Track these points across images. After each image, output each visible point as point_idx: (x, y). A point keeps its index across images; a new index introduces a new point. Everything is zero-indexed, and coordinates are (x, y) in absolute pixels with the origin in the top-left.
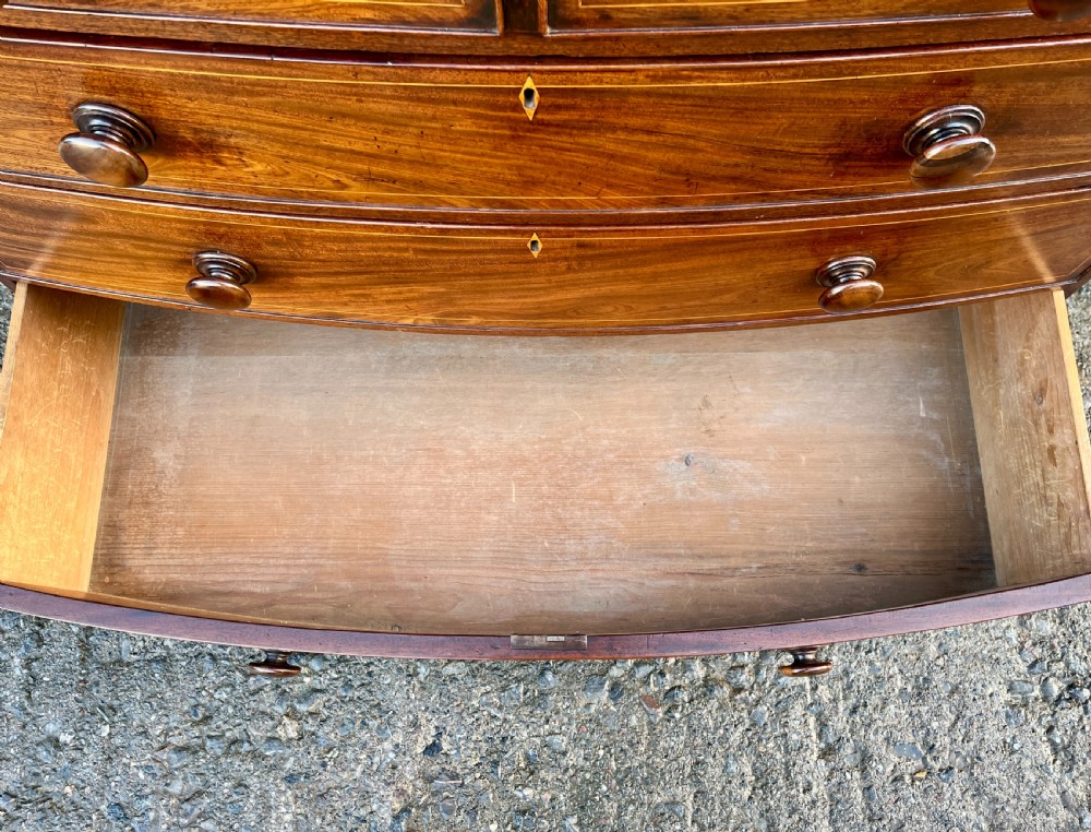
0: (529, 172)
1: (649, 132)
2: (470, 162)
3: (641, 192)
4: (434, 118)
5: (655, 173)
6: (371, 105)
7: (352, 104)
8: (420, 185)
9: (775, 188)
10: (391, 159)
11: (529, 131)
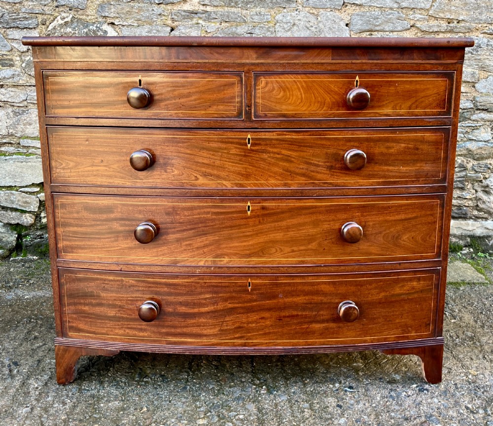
0: (248, 170)
1: (278, 154)
2: (233, 166)
3: (278, 180)
4: (226, 149)
5: (281, 171)
6: (211, 145)
7: (206, 144)
8: (218, 177)
9: (315, 180)
10: (212, 166)
11: (249, 153)
